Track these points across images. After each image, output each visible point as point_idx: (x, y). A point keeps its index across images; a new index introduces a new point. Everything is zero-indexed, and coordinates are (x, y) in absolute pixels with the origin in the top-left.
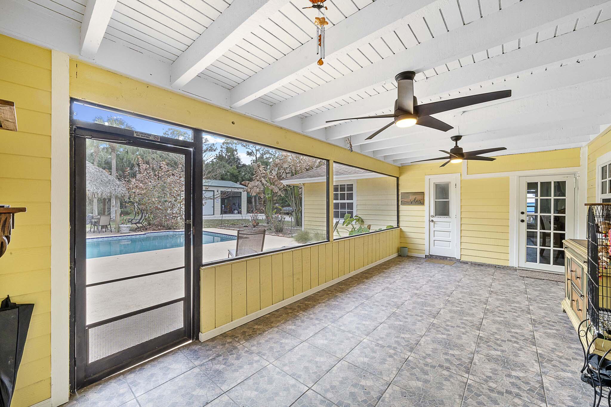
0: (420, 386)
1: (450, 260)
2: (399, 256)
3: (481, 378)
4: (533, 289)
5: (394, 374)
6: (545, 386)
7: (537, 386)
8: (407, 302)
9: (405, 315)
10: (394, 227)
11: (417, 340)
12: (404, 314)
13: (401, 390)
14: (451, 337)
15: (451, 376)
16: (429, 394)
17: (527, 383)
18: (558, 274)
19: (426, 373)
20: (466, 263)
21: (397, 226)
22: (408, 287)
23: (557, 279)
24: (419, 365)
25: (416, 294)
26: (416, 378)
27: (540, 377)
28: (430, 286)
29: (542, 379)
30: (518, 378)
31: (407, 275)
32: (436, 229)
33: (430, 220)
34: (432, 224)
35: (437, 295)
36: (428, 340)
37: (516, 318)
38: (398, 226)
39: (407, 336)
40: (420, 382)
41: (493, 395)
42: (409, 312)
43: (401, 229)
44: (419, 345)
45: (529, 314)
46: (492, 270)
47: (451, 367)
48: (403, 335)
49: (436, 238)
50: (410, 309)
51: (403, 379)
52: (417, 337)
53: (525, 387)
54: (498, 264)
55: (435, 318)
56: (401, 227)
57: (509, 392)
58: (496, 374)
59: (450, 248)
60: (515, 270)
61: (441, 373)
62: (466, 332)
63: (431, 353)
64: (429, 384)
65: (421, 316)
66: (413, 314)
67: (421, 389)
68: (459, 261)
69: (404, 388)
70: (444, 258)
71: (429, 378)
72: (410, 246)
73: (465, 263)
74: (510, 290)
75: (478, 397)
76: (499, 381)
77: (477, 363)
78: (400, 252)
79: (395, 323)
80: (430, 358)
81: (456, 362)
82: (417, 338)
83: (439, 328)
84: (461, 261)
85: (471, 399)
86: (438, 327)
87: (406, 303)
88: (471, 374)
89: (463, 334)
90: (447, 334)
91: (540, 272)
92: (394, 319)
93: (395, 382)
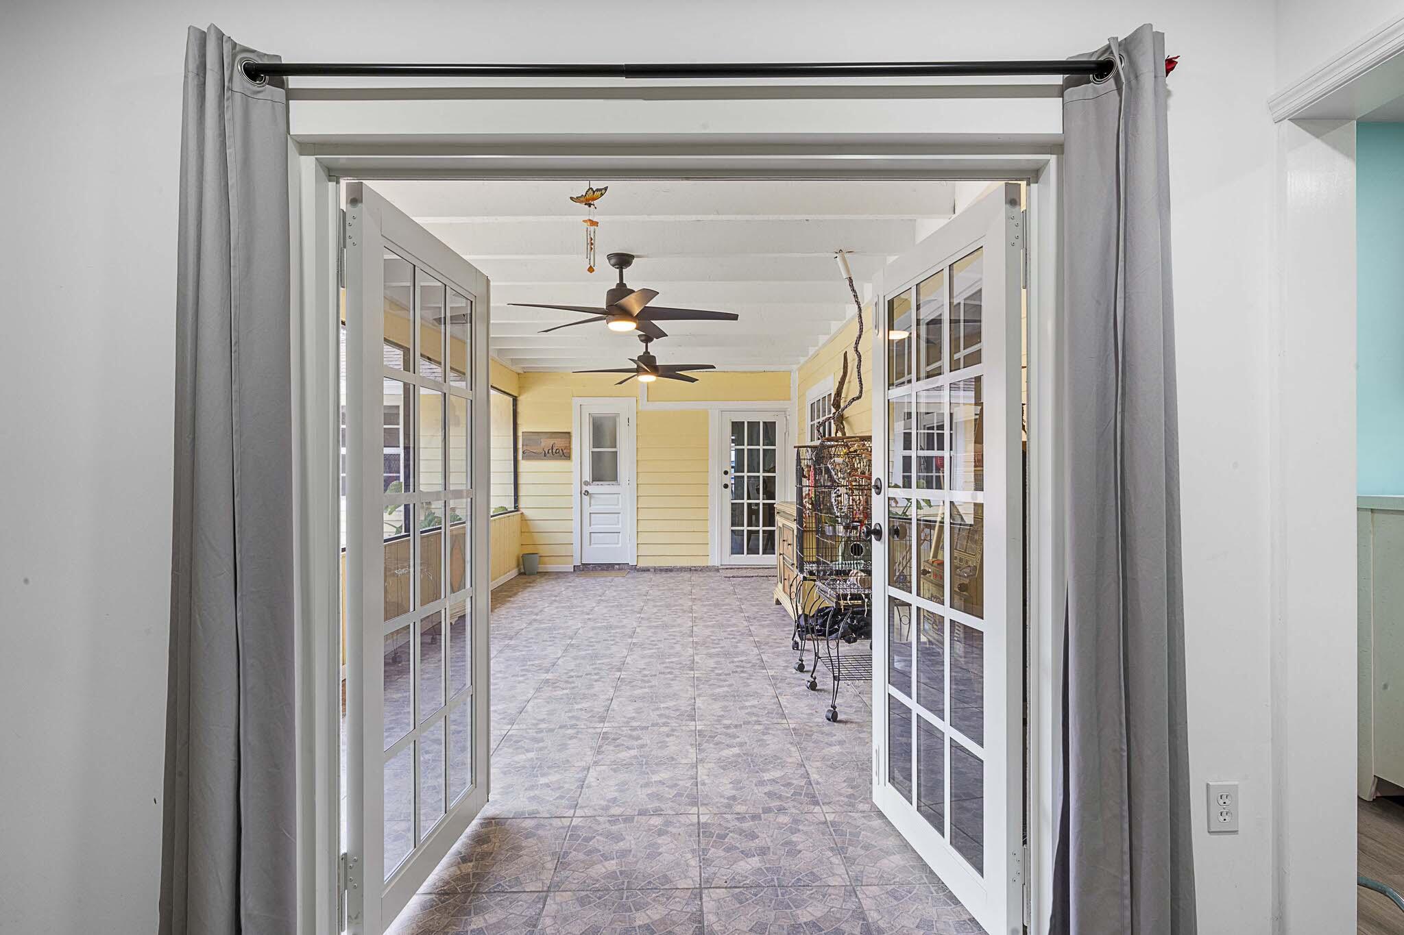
0: (615, 868)
1: (619, 569)
2: (520, 574)
3: (719, 805)
4: (760, 625)
5: (550, 870)
6: (812, 779)
7: (803, 784)
8: (531, 703)
9: (535, 734)
10: (509, 510)
11: (580, 778)
12: (532, 733)
13: (574, 895)
14: (647, 749)
15: (668, 823)
16: (636, 877)
17: (789, 785)
18: (768, 568)
19: (618, 838)
20: (646, 570)
21: (515, 507)
22: (522, 670)
23: (767, 574)
24: (599, 828)
25: (547, 681)
26: (602, 855)
27: (803, 768)
28: (575, 658)
29: (806, 771)
30: (774, 781)
31: (512, 642)
32: (594, 509)
33: (583, 492)
34: (586, 498)
35: (595, 674)
36: (604, 771)
37: (746, 680)
38: (517, 508)
39: (554, 777)
40: (612, 862)
41: (746, 825)
42: (543, 726)
43: (522, 514)
44: (587, 788)
45: (763, 669)
46: (687, 575)
47: (663, 806)
48: (543, 780)
49: (595, 528)
50: (541, 717)
51: (574, 871)
52: (578, 773)
53: (787, 792)
54: (694, 565)
55: (604, 722)
56: (522, 510)
57: (767, 810)
58: (741, 788)
59: (620, 545)
60: (717, 570)
61: (649, 825)
62: (673, 730)
63: (616, 794)
64: (631, 856)
65: (572, 727)
66: (552, 726)
67: (618, 874)
68: (635, 568)
69: (581, 887)
70: (608, 567)
71: (628, 845)
72: (543, 551)
73: (644, 571)
74: (725, 633)
75: (724, 839)
76: (749, 798)
77: (706, 781)
78: (522, 567)
79: (516, 759)
80: (616, 805)
81: (669, 793)
82: (578, 776)
83: (618, 739)
84: (637, 568)
85: (713, 849)
86: (616, 737)
87: (529, 708)
88: (701, 805)
89: (668, 736)
90: (637, 745)
91: (748, 568)
92: (511, 750)
93: (557, 885)
